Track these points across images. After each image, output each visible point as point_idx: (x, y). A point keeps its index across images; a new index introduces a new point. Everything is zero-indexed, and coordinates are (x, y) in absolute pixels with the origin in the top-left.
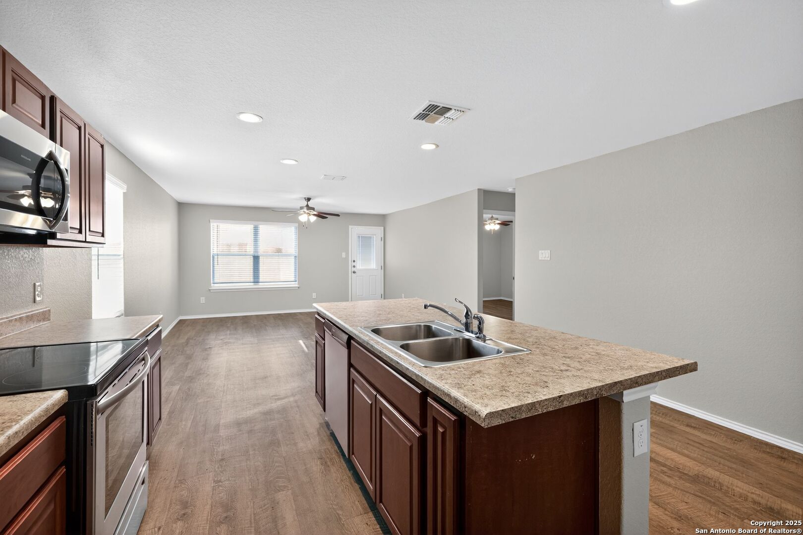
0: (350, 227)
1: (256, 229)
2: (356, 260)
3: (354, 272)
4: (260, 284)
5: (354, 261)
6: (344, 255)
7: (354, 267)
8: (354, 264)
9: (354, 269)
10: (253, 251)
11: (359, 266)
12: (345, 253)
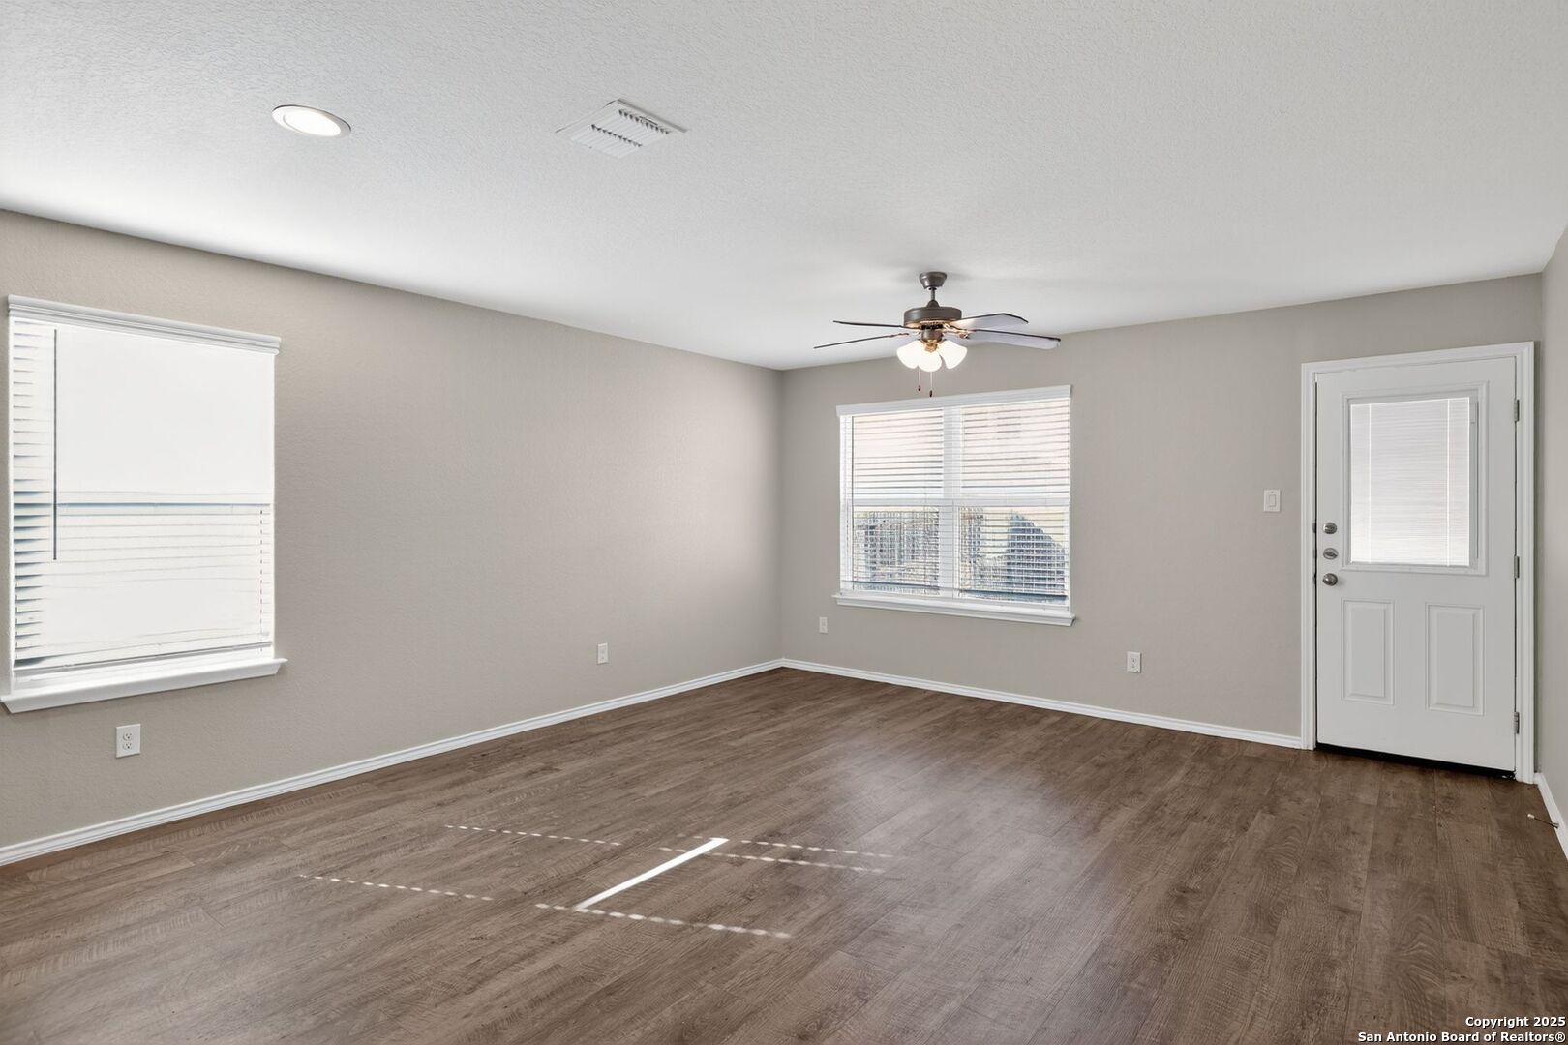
0: (1309, 368)
1: (949, 419)
2: (1339, 529)
3: (1332, 581)
5: (1330, 530)
6: (1270, 501)
7: (1331, 554)
8: (1325, 542)
9: (1326, 567)
12: (1277, 492)
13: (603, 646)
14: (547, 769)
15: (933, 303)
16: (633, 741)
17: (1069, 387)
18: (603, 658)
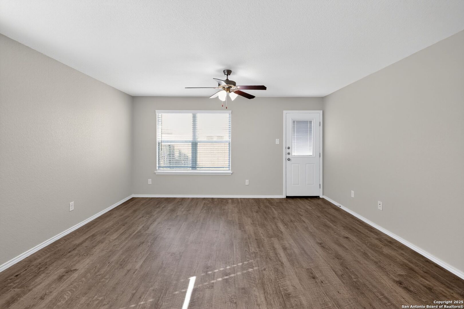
0: (285, 112)
1: (194, 117)
2: (290, 148)
3: (289, 160)
4: (198, 169)
5: (289, 148)
6: (277, 142)
7: (289, 154)
8: (288, 151)
9: (288, 157)
10: (192, 138)
11: (295, 153)
12: (279, 139)
13: (72, 203)
14: (69, 271)
15: (227, 80)
16: (102, 243)
17: (231, 111)
18: (72, 208)
